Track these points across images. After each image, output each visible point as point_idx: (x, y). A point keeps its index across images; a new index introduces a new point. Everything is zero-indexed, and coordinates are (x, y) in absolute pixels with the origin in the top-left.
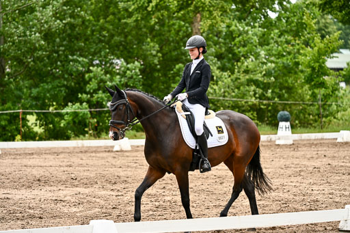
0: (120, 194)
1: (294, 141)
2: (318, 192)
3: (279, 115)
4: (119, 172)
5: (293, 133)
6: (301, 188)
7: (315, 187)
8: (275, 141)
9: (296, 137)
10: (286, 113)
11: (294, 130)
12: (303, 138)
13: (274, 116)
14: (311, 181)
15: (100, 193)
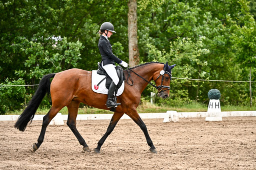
0: (50, 167)
1: (223, 118)
2: (244, 168)
3: (209, 93)
4: (52, 146)
5: (222, 110)
6: (227, 163)
7: (241, 163)
8: (205, 118)
9: (226, 114)
10: (217, 90)
11: (223, 107)
12: (232, 116)
13: (205, 94)
14: (237, 156)
15: (31, 166)
